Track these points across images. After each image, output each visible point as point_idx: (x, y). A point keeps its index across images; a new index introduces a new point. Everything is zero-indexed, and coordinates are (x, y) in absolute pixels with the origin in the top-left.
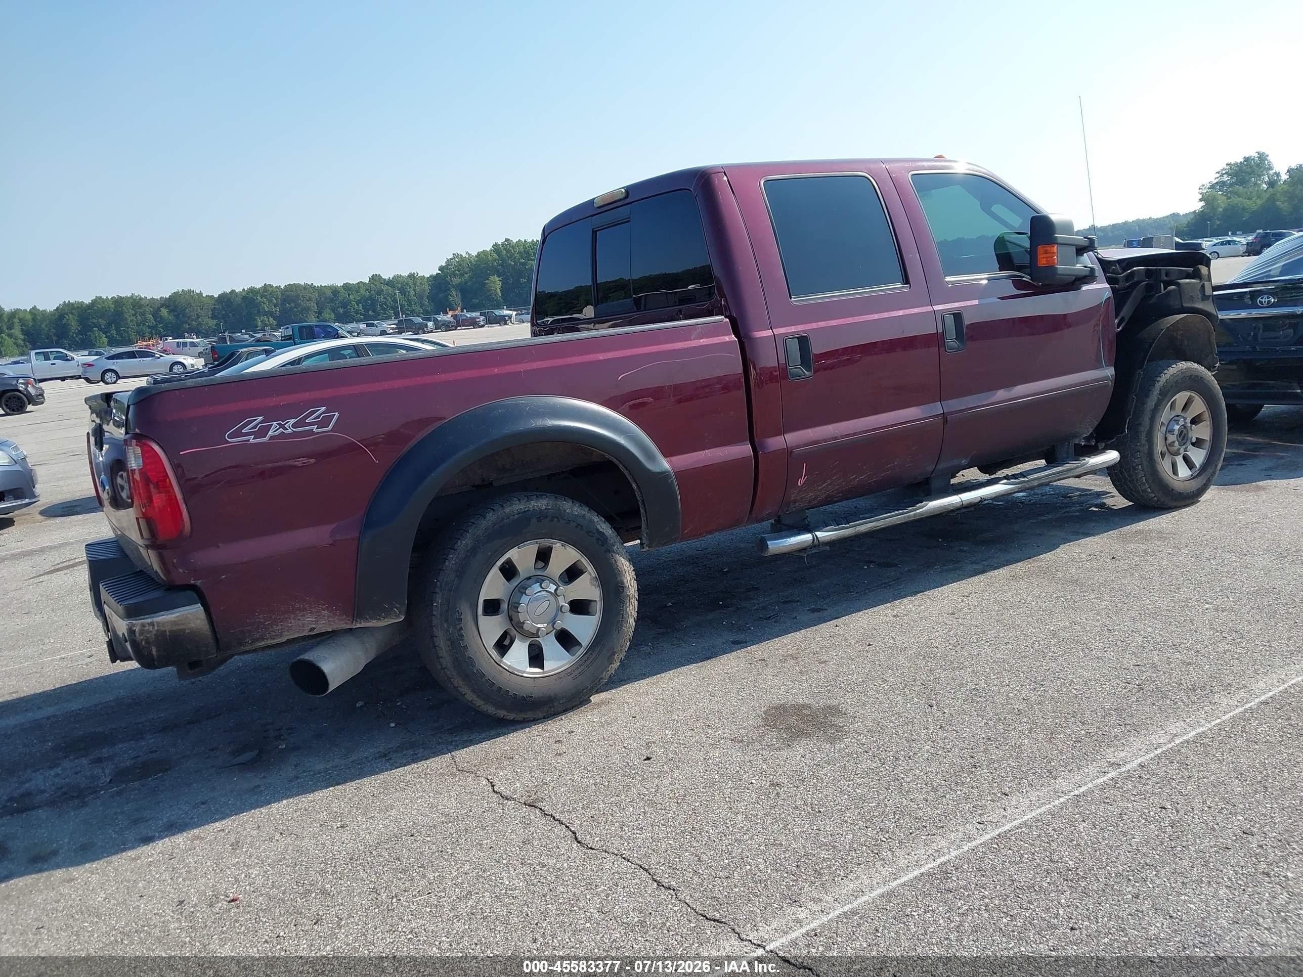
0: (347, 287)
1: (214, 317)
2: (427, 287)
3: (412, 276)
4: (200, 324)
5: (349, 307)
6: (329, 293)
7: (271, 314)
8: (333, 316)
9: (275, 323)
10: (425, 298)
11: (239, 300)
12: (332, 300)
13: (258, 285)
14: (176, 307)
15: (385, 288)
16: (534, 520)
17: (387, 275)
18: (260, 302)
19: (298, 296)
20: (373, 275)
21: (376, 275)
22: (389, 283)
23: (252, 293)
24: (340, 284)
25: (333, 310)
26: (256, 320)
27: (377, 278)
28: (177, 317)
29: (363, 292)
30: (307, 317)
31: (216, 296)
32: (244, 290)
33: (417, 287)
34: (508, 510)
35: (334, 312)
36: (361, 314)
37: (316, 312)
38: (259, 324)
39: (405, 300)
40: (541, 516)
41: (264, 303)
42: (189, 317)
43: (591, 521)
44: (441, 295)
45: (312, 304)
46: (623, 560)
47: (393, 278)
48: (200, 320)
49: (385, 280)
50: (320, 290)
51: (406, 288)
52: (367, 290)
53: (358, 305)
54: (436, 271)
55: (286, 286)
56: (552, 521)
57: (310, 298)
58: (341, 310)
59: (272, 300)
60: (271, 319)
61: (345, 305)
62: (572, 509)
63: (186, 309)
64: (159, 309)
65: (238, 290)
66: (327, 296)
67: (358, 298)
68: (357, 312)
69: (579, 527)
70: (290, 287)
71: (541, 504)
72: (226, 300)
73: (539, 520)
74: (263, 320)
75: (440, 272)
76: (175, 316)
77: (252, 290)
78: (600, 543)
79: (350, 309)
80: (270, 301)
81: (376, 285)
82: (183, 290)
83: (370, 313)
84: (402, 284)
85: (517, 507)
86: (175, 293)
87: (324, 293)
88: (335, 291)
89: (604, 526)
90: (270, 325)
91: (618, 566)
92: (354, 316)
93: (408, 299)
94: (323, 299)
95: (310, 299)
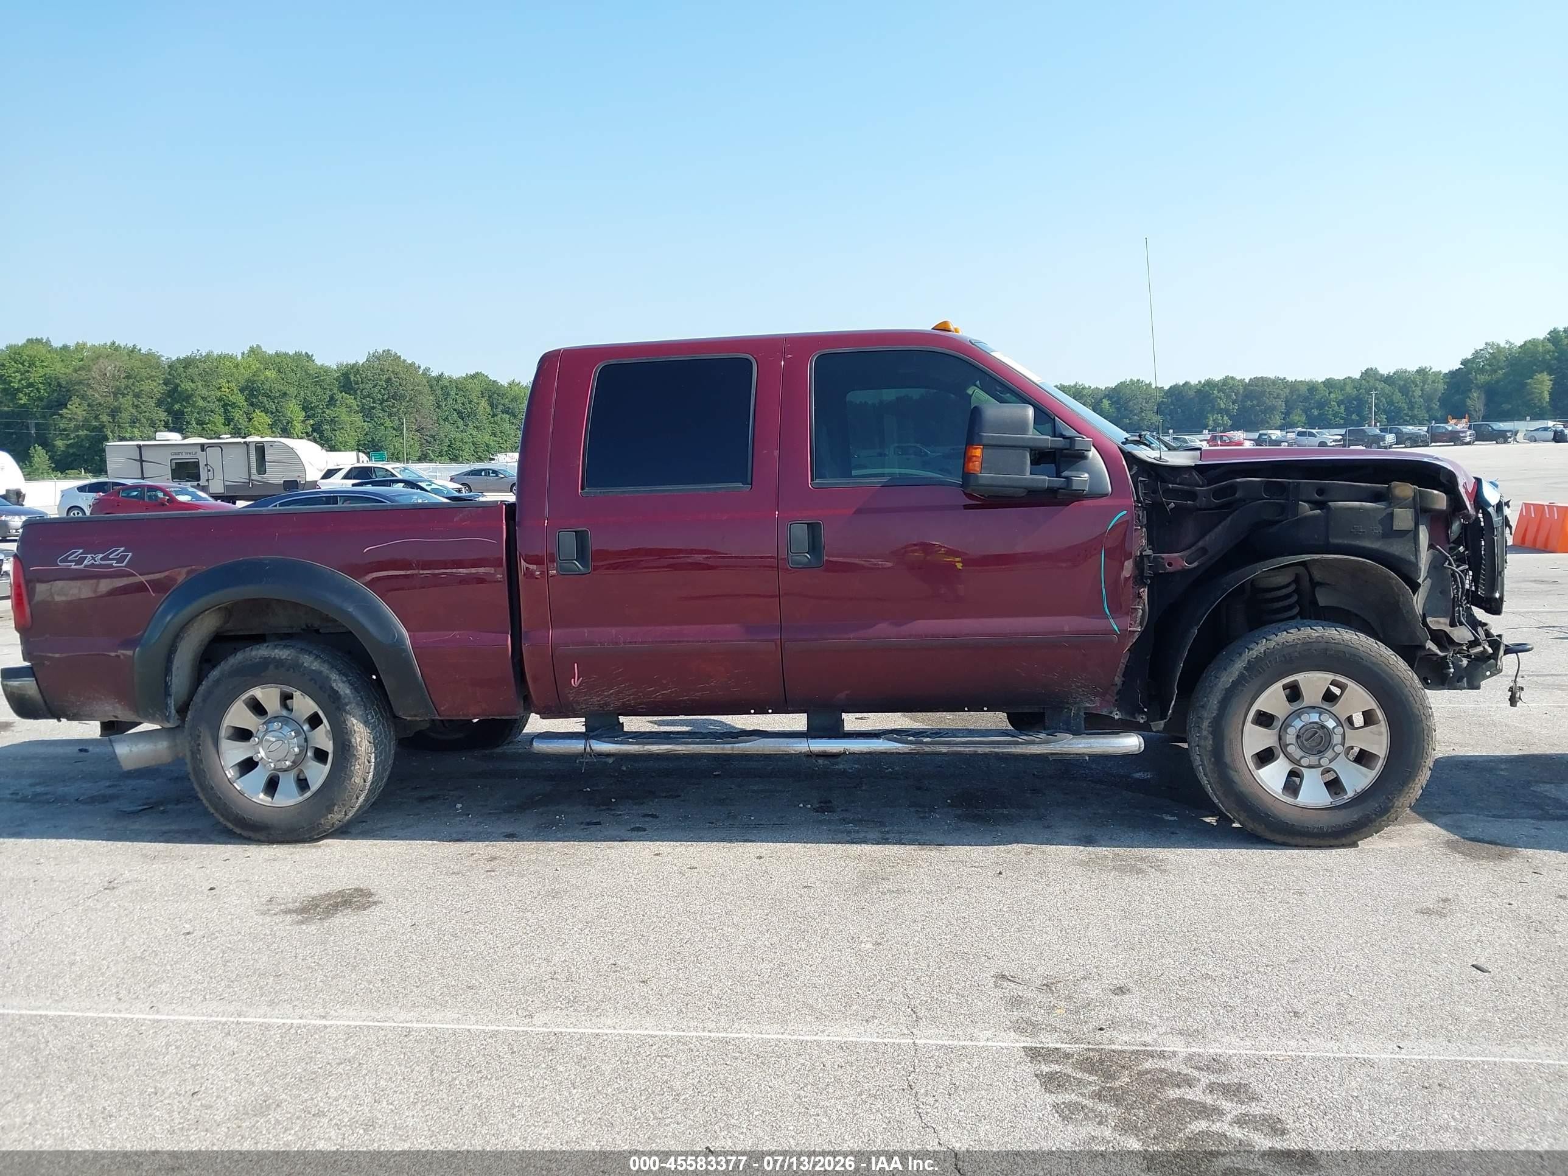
0: (1329, 384)
1: (1159, 412)
2: (1441, 387)
3: (1421, 372)
4: (1142, 419)
5: (1327, 408)
6: (1304, 390)
7: (1226, 412)
8: (1304, 418)
9: (1230, 423)
10: (1436, 401)
11: (1192, 393)
12: (1306, 399)
13: (1217, 377)
14: (1119, 399)
15: (1380, 385)
16: (271, 667)
17: (1385, 370)
18: (1217, 397)
19: (1263, 393)
20: (1367, 369)
21: (1372, 369)
22: (1388, 380)
23: (1208, 386)
24: (1321, 379)
25: (1306, 411)
26: (1207, 418)
27: (1372, 373)
28: (1118, 410)
29: (1348, 389)
30: (1270, 418)
31: (1166, 388)
32: (1200, 382)
33: (1426, 386)
34: (254, 653)
35: (1306, 414)
36: (1342, 418)
37: (1282, 413)
38: (1211, 423)
39: (1406, 403)
40: (279, 663)
41: (1220, 398)
42: (1130, 411)
43: (328, 678)
44: (1457, 397)
45: (1280, 403)
46: (355, 722)
47: (1394, 374)
48: (1143, 414)
49: (1382, 376)
50: (1293, 386)
51: (1410, 386)
52: (1356, 388)
53: (1339, 406)
54: (1457, 365)
55: (1251, 379)
56: (288, 670)
57: (1278, 395)
58: (1316, 412)
59: (1231, 396)
60: (1225, 418)
61: (1321, 405)
62: (310, 662)
63: (1130, 401)
64: (1101, 401)
65: (1194, 381)
66: (1301, 393)
67: (1341, 398)
68: (1335, 415)
69: (313, 681)
70: (1256, 381)
71: (283, 653)
72: (1176, 393)
73: (277, 667)
74: (1216, 418)
75: (1463, 367)
76: (1116, 408)
77: (1209, 383)
78: (332, 700)
79: (1328, 411)
80: (1228, 397)
81: (1368, 382)
82: (1131, 379)
83: (1354, 417)
84: (1406, 381)
85: (262, 651)
86: (1121, 383)
87: (1298, 390)
88: (1312, 387)
89: (341, 685)
90: (1223, 425)
91: (347, 725)
92: (1331, 420)
93: (1410, 401)
94: (1295, 397)
95: (1278, 397)
